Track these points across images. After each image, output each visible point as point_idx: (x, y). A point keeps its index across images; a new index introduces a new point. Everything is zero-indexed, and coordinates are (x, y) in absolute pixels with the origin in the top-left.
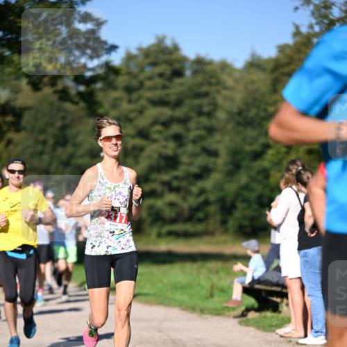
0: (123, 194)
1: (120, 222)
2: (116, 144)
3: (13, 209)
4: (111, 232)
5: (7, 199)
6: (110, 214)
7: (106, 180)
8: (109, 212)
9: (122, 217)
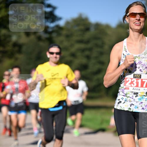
0: (143, 63)
1: (142, 86)
2: (139, 20)
3: (54, 77)
4: (135, 94)
5: (49, 70)
6: (133, 80)
7: (128, 52)
8: (132, 79)
9: (143, 83)
